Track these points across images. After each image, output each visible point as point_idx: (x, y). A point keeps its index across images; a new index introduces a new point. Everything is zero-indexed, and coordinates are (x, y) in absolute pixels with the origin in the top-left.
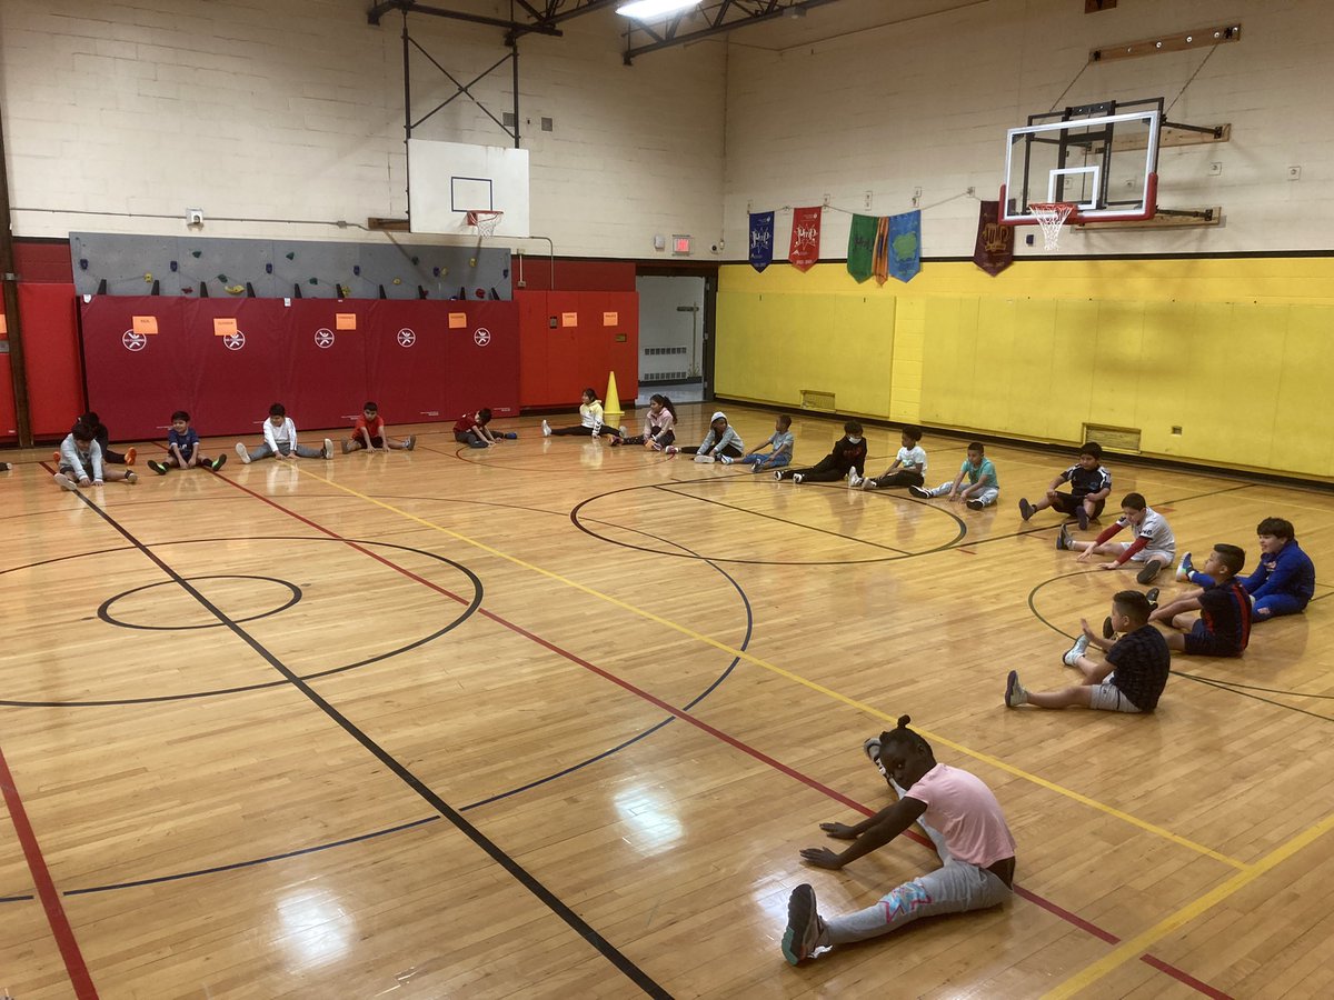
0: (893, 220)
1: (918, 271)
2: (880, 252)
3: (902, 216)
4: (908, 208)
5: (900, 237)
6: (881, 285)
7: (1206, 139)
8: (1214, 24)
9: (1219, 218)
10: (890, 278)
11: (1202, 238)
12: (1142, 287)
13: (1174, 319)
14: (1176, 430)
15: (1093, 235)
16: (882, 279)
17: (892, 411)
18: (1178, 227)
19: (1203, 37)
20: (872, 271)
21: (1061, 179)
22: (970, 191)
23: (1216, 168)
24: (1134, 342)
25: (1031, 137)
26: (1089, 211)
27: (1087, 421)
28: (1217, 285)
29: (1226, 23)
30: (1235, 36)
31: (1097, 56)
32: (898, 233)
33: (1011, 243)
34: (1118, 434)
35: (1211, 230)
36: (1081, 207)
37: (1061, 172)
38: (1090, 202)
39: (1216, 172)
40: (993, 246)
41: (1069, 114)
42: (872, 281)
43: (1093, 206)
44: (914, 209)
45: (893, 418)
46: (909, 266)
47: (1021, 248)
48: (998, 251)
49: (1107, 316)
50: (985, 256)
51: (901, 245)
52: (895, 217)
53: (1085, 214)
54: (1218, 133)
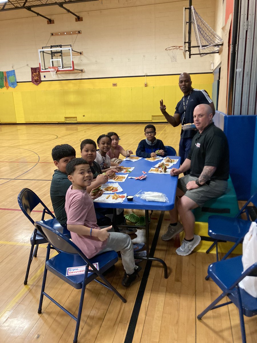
0: (7, 72)
1: (17, 85)
2: (6, 80)
3: (10, 71)
4: (11, 69)
5: (10, 77)
6: (8, 89)
7: (79, 55)
8: (76, 30)
9: (84, 71)
10: (10, 87)
11: (81, 75)
12: (71, 86)
13: (79, 93)
14: (84, 116)
15: (59, 75)
16: (7, 88)
17: (17, 120)
18: (76, 73)
19: (74, 33)
20: (4, 86)
21: (52, 61)
22: (27, 65)
23: (81, 61)
24: (72, 98)
25: (43, 52)
26: (60, 69)
27: (65, 117)
28: (86, 85)
29: (78, 30)
30: (80, 33)
31: (52, 34)
32: (9, 76)
33: (40, 77)
34: (72, 118)
35: (83, 74)
36: (59, 68)
37: (52, 60)
38: (60, 67)
39: (82, 61)
40: (36, 78)
41: (51, 47)
42: (5, 88)
43: (61, 68)
44: (13, 70)
45: (18, 123)
46: (15, 84)
47: (43, 79)
48: (37, 79)
49: (65, 93)
50: (34, 81)
51: (11, 79)
52: (8, 72)
53: (60, 70)
54: (81, 53)
